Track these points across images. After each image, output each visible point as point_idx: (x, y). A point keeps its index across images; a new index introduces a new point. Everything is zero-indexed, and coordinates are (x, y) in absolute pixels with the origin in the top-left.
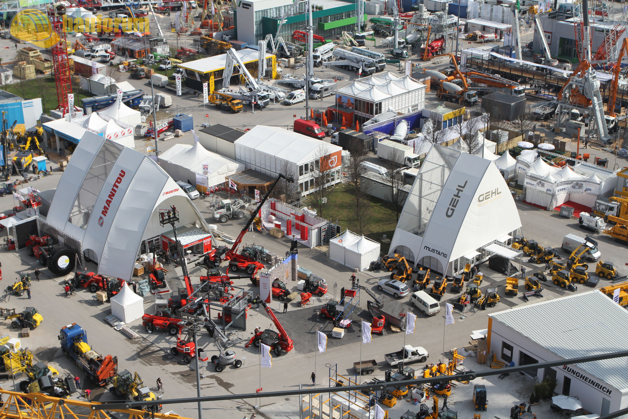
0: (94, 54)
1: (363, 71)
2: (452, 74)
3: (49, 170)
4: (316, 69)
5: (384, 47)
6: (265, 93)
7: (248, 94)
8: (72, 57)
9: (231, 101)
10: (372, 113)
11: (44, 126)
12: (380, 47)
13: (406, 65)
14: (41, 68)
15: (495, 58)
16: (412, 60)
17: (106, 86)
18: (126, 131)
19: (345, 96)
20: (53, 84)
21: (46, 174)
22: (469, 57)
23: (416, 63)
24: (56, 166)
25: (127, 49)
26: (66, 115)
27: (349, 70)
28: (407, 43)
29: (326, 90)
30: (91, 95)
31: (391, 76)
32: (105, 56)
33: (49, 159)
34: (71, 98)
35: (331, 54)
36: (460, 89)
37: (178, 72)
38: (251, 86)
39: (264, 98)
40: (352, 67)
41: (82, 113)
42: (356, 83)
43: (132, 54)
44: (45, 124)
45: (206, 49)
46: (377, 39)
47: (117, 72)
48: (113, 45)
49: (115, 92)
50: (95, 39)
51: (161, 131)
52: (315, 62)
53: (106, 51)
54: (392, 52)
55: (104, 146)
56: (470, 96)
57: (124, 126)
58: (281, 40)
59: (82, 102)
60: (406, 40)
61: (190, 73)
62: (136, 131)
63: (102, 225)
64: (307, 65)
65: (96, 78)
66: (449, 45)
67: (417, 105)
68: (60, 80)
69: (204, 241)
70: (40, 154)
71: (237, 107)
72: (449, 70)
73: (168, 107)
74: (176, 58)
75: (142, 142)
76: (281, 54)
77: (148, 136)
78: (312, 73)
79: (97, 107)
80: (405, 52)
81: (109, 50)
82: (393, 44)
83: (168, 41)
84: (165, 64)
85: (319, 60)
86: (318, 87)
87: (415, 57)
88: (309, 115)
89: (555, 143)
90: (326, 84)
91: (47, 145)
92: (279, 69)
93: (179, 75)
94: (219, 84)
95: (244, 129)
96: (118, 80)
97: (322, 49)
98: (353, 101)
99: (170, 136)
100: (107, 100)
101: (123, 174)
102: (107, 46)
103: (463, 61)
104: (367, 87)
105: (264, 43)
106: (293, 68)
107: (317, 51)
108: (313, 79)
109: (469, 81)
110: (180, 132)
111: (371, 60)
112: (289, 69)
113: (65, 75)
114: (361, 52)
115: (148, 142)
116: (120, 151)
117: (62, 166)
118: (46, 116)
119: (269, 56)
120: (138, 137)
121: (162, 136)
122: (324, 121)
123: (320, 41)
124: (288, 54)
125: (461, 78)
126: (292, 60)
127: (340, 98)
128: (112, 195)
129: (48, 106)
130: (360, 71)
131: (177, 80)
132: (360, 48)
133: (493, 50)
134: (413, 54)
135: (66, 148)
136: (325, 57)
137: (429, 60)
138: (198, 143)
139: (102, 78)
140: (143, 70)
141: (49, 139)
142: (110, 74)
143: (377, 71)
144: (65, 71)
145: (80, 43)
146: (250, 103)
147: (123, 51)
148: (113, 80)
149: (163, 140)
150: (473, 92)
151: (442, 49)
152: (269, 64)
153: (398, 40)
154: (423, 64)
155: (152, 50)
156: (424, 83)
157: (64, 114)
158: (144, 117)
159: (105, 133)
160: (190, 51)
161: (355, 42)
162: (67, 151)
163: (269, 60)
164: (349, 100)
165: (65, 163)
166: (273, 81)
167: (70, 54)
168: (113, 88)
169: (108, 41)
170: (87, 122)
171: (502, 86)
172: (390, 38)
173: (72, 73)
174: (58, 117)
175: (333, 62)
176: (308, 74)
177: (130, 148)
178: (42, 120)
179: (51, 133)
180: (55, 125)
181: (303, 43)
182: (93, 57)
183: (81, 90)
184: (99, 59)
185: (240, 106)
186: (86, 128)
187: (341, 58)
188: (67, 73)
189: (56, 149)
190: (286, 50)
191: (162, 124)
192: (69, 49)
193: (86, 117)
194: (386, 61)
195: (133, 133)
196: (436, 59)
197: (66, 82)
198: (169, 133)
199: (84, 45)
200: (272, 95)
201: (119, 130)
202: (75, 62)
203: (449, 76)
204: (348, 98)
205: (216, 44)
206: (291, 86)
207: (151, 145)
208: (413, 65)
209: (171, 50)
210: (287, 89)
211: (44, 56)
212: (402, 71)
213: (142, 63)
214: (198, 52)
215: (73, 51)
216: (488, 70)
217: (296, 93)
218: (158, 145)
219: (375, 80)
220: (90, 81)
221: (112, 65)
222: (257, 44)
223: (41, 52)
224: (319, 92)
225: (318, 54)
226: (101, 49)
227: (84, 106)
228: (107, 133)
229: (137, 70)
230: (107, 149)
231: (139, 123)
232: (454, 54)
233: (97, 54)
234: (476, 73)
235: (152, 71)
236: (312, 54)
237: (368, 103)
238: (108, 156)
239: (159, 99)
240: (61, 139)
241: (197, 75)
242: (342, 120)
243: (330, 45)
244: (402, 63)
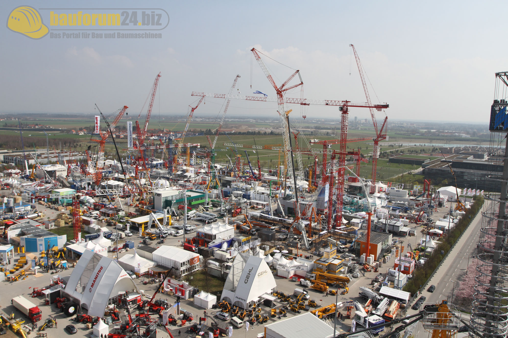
0: (92, 215)
1: (208, 221)
2: (245, 222)
3: (68, 267)
4: (188, 221)
5: (217, 212)
6: (166, 232)
7: (159, 232)
8: (82, 217)
9: (151, 235)
10: (212, 240)
11: (67, 247)
12: (215, 212)
13: (226, 219)
14: (67, 222)
15: (262, 215)
16: (229, 217)
17: (96, 229)
18: (104, 249)
19: (201, 232)
20: (72, 229)
21: (66, 269)
22: (252, 215)
23: (230, 218)
24: (71, 265)
25: (106, 213)
26: (77, 242)
27: (202, 221)
28: (226, 210)
29: (192, 230)
30: (89, 233)
31: (220, 223)
32: (96, 216)
33: (68, 262)
34: (80, 234)
35: (194, 215)
36: (248, 228)
37: (128, 223)
38: (160, 229)
39: (166, 233)
40: (203, 220)
41: (85, 241)
42: (205, 227)
43: (108, 215)
44: (67, 246)
45: (141, 213)
46: (213, 208)
47: (101, 223)
48: (100, 212)
49: (100, 232)
50: (92, 209)
51: (120, 249)
52: (188, 218)
53: (97, 214)
54: (220, 214)
55: (94, 256)
56: (253, 231)
57: (103, 246)
58: (173, 209)
59: (85, 236)
60: (226, 209)
61: (134, 223)
62: (108, 249)
63: (91, 292)
64: (184, 219)
65: (92, 226)
66: (243, 211)
67: (231, 236)
68: (75, 227)
69: (138, 298)
70: (64, 260)
71: (154, 238)
72: (244, 221)
73: (123, 238)
74: (128, 217)
75: (111, 254)
76: (173, 215)
77: (113, 251)
78: (186, 223)
79: (91, 238)
80: (225, 213)
81: (98, 214)
82: (220, 210)
83: (125, 210)
84: (123, 219)
85: (189, 217)
86: (189, 228)
87: (229, 216)
88: (185, 241)
89: (288, 250)
90: (192, 227)
91: (67, 256)
92: (172, 221)
93: (129, 224)
94: (146, 228)
95: (157, 247)
96: (101, 227)
97: (190, 213)
98: (204, 235)
99: (124, 250)
100: (96, 235)
101: (102, 268)
102: (98, 212)
103: (249, 217)
104: (210, 228)
105: (166, 210)
106: (178, 221)
107: (188, 214)
108: (187, 225)
109: (252, 225)
110: (128, 249)
111: (211, 217)
112: (176, 221)
113: (78, 225)
114: (207, 214)
115: (114, 254)
116: (101, 258)
117: (74, 265)
118: (68, 243)
119: (168, 216)
120: (109, 251)
121: (120, 251)
122: (191, 243)
123: (190, 209)
124: (176, 215)
125: (249, 224)
126: (178, 218)
127: (198, 233)
128: (96, 278)
129: (69, 238)
130: (207, 222)
131: (128, 226)
132: (207, 212)
133: (261, 213)
134: (229, 215)
135: (76, 257)
136: (192, 216)
137: (235, 217)
138: (136, 254)
139: (95, 226)
140: (113, 222)
141: (68, 253)
142: (98, 224)
143: (214, 221)
144: (78, 223)
145: (86, 211)
146: (160, 236)
147: (104, 214)
148: (99, 227)
149: (120, 252)
150: (254, 230)
151: (241, 212)
152: (168, 219)
153: (222, 209)
154: (233, 219)
155: (117, 214)
156: (233, 226)
157: (76, 241)
158: (113, 243)
159: (94, 250)
160: (134, 214)
161: (204, 210)
162: (76, 258)
163: (168, 218)
164: (202, 234)
165: (75, 264)
166: (169, 226)
167: (81, 216)
168: (99, 230)
169: (98, 210)
170: (87, 245)
171: (266, 227)
172: (219, 208)
173: (81, 223)
174: (73, 243)
175: (195, 218)
176: (185, 223)
177: (105, 256)
178: (66, 244)
179: (70, 250)
180: (72, 247)
181: (183, 210)
182: (91, 217)
183: (85, 231)
184: (94, 217)
185: (155, 237)
186: (86, 248)
187: (199, 216)
188: (79, 224)
189: (71, 257)
190: (175, 213)
191: (120, 245)
192: (81, 213)
193: (86, 243)
194: (217, 217)
195: (107, 250)
196: (238, 216)
197: (78, 227)
198: (123, 250)
199: (87, 211)
200: (169, 232)
201: (101, 248)
202: (83, 219)
203: (244, 223)
204: (202, 233)
205: (145, 211)
206: (177, 228)
207: (114, 255)
208: (229, 219)
209: (126, 213)
210: (175, 230)
211: (69, 217)
212: (224, 222)
213: (113, 219)
214: (137, 214)
215: (82, 214)
216: (260, 220)
217: (180, 231)
218: (118, 255)
219: (213, 225)
220: (89, 227)
221: (99, 220)
222: (163, 211)
223: (68, 214)
224: (189, 231)
225: (189, 215)
226: (95, 213)
227: (86, 238)
228: (95, 250)
229: (110, 222)
230: (95, 257)
231: (110, 245)
232: (245, 214)
233: (93, 216)
234: (255, 222)
235: (117, 222)
236: (186, 215)
237: (210, 235)
238: (95, 260)
239: (120, 235)
240: (74, 253)
241: (137, 224)
242: (199, 242)
243: (194, 211)
244: (224, 218)
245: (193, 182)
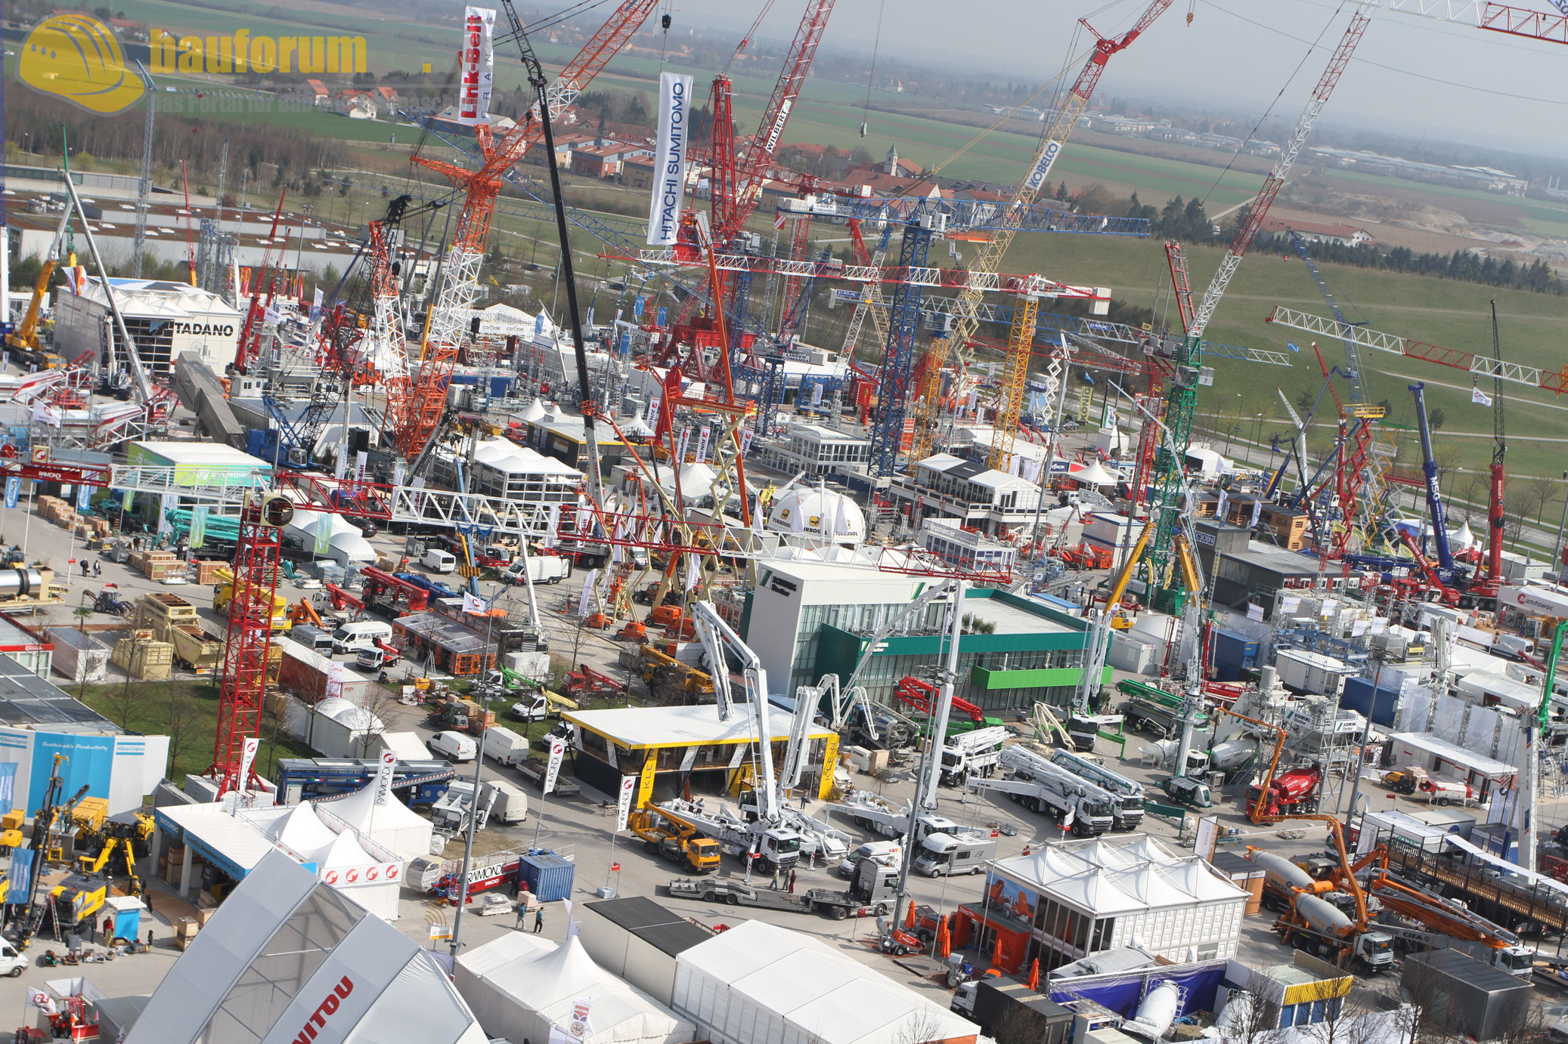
0: (343, 643)
1: (1077, 821)
2: (1327, 874)
3: (144, 940)
4: (945, 791)
5: (1148, 765)
6: (791, 835)
7: (742, 828)
8: (281, 639)
9: (690, 838)
10: (1082, 946)
11: (159, 816)
12: (1135, 763)
13: (1202, 826)
14: (190, 656)
15: (1463, 852)
16: (1221, 816)
17: (354, 735)
18: (381, 869)
19: (1015, 882)
20: (212, 704)
21: (132, 948)
22: (1386, 835)
23: (1229, 826)
24: (165, 931)
25: (434, 646)
26: (229, 795)
27: (1036, 812)
28: (1214, 766)
29: (964, 855)
30: (309, 752)
31: (1153, 849)
32: (371, 655)
33: (150, 908)
34: (251, 747)
35: (992, 759)
36: (1342, 918)
37: (561, 733)
38: (757, 809)
39: (785, 846)
40: (1048, 805)
41: (272, 797)
42: (1050, 852)
43: (444, 661)
44: (164, 810)
45: (651, 684)
46: (1129, 738)
47: (393, 704)
48: (398, 629)
49: (376, 757)
50: (353, 604)
51: (478, 888)
52: (945, 773)
53: (377, 642)
54: (1165, 784)
55: (311, 899)
56: (1372, 948)
57: (380, 855)
58: (862, 695)
59: (280, 768)
60: (1212, 756)
61: (594, 740)
62: (409, 875)
64: (921, 776)
65: (333, 708)
66: (1332, 794)
67: (1215, 946)
68: (233, 696)
70: (130, 891)
71: (703, 859)
72: (1323, 863)
73: (513, 823)
74: (564, 692)
75: (419, 909)
76: (856, 733)
77: (438, 895)
78: (930, 799)
79: (317, 788)
80: (1203, 788)
81: (386, 641)
82: (1171, 762)
83: (551, 645)
84: (530, 703)
85: (956, 769)
86: (940, 842)
87: (1228, 808)
88: (903, 917)
90: (965, 840)
91: (154, 871)
92: (841, 775)
93: (562, 742)
94: (667, 785)
95: (712, 923)
96: (390, 725)
97: (970, 739)
98: (1033, 902)
99: (502, 905)
100: (349, 774)
101: (346, 988)
102: (382, 628)
103: (1364, 846)
104: (1082, 867)
105: (812, 696)
106: (881, 777)
107: (955, 743)
108: (932, 820)
109: (1375, 903)
110: (532, 900)
111: (1104, 795)
112: (869, 779)
113: (249, 685)
114: (1079, 769)
115: (437, 912)
116: (353, 921)
117: (181, 936)
118: (172, 788)
119: (820, 732)
120: (410, 893)
121: (478, 900)
122: (941, 942)
123: (968, 717)
124: (875, 737)
125: (1351, 889)
126: (883, 757)
127: (998, 886)
129: (183, 761)
130: (1069, 820)
131: (553, 754)
132: (1079, 756)
133: (1454, 830)
134: (1225, 800)
135: (206, 887)
136: (977, 764)
137: (1268, 824)
138: (575, 941)
139: (349, 713)
140: (465, 711)
141: (164, 854)
142: (373, 705)
143: (1117, 827)
144: (253, 676)
145: (311, 606)
146: (744, 853)
147: (419, 648)
148: (378, 724)
149: (478, 912)
150: (1379, 938)
151: (1310, 800)
152: (816, 759)
153: (1188, 752)
154: (1248, 832)
155: (502, 661)
156: (1245, 885)
157: (223, 790)
158: (441, 840)
159: (323, 863)
160: (605, 680)
161: (1066, 737)
162: (205, 896)
163: (819, 744)
164: (1022, 895)
165: (192, 929)
166: (818, 804)
167: (278, 632)
168: (371, 745)
169: (386, 614)
170: (281, 824)
171: (1470, 934)
172: (1165, 744)
173: (271, 683)
174: (203, 797)
175: (997, 782)
176: (918, 800)
177: (382, 918)
178: (160, 797)
179: (175, 838)
180: (190, 817)
181: (921, 714)
182: (338, 650)
183: (285, 734)
184: (353, 658)
185: (714, 858)
186: (274, 840)
187: (1021, 775)
188: (258, 682)
189: (177, 885)
190: (871, 726)
191: (486, 867)
192: (279, 619)
193: (280, 811)
194: (1145, 804)
195: (399, 877)
196: (1289, 826)
197: (248, 704)
198: (499, 897)
199: (320, 613)
200: (809, 843)
201: (363, 862)
202: (285, 656)
203: (1319, 878)
204: (1023, 890)
205: (680, 674)
206: (867, 827)
207: (442, 921)
208: (1220, 831)
209: (555, 668)
210: (851, 833)
211: (204, 625)
212: (1185, 842)
213: (466, 692)
214: (625, 688)
215: (288, 625)
216: (1433, 881)
217: (879, 849)
218: (462, 924)
219: (1105, 851)
220: (313, 713)
221: (383, 681)
222: (793, 695)
223: (199, 611)
224: (941, 858)
225: (957, 751)
226: (367, 630)
227: (282, 778)
228: (329, 865)
229: (448, 708)
230: (318, 911)
231: (423, 853)
232: (1342, 819)
233: (351, 645)
234: (1399, 890)
235: (491, 717)
236: (941, 748)
237: (1074, 914)
238: (316, 927)
239: (493, 798)
240: (197, 860)
241: (611, 750)
242: (993, 947)
243: (994, 734)
244: (1191, 819)
245: (1025, 537)
